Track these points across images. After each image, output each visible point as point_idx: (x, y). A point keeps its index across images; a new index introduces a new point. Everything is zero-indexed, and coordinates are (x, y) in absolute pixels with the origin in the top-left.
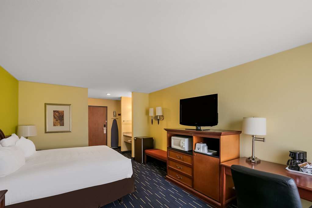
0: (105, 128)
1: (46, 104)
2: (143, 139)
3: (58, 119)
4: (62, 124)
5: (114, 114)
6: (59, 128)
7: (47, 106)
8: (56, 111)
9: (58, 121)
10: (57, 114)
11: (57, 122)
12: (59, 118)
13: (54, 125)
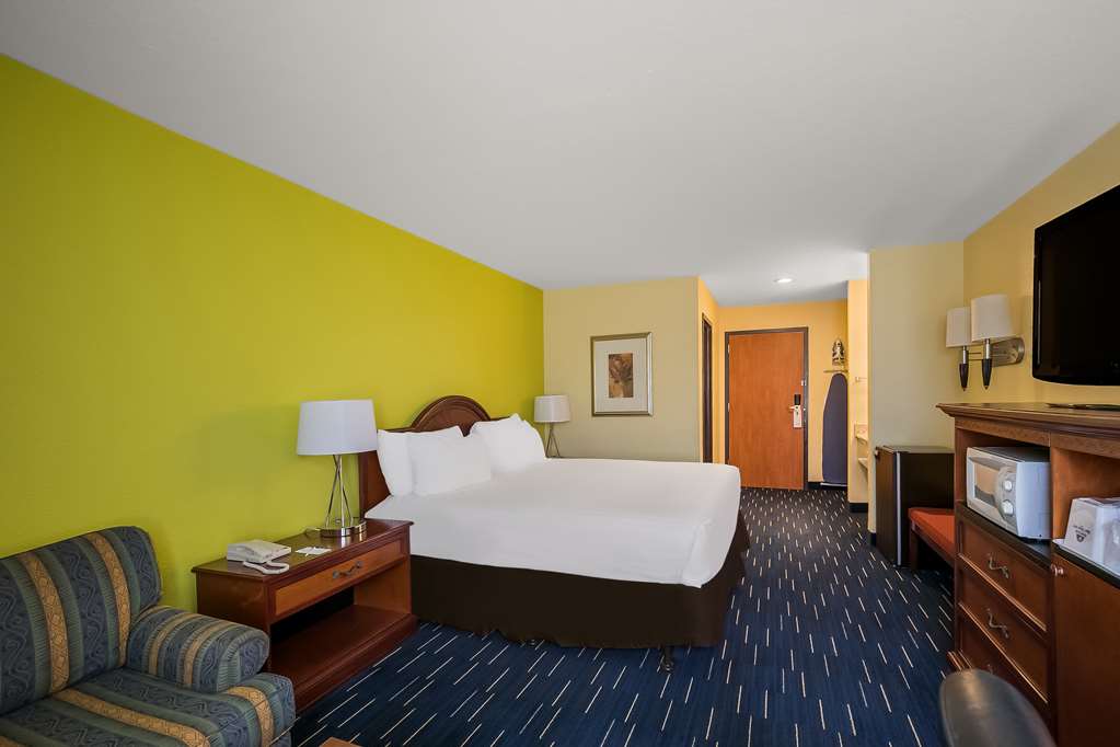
0: (798, 409)
1: (593, 339)
2: (903, 454)
3: (619, 378)
4: (629, 394)
5: (834, 354)
6: (622, 404)
7: (596, 343)
8: (614, 355)
9: (621, 383)
10: (617, 363)
11: (616, 385)
12: (622, 372)
13: (611, 396)
